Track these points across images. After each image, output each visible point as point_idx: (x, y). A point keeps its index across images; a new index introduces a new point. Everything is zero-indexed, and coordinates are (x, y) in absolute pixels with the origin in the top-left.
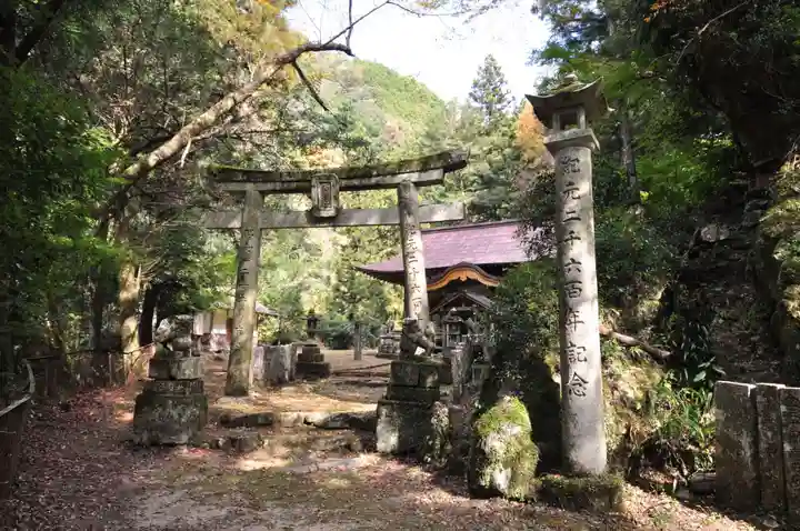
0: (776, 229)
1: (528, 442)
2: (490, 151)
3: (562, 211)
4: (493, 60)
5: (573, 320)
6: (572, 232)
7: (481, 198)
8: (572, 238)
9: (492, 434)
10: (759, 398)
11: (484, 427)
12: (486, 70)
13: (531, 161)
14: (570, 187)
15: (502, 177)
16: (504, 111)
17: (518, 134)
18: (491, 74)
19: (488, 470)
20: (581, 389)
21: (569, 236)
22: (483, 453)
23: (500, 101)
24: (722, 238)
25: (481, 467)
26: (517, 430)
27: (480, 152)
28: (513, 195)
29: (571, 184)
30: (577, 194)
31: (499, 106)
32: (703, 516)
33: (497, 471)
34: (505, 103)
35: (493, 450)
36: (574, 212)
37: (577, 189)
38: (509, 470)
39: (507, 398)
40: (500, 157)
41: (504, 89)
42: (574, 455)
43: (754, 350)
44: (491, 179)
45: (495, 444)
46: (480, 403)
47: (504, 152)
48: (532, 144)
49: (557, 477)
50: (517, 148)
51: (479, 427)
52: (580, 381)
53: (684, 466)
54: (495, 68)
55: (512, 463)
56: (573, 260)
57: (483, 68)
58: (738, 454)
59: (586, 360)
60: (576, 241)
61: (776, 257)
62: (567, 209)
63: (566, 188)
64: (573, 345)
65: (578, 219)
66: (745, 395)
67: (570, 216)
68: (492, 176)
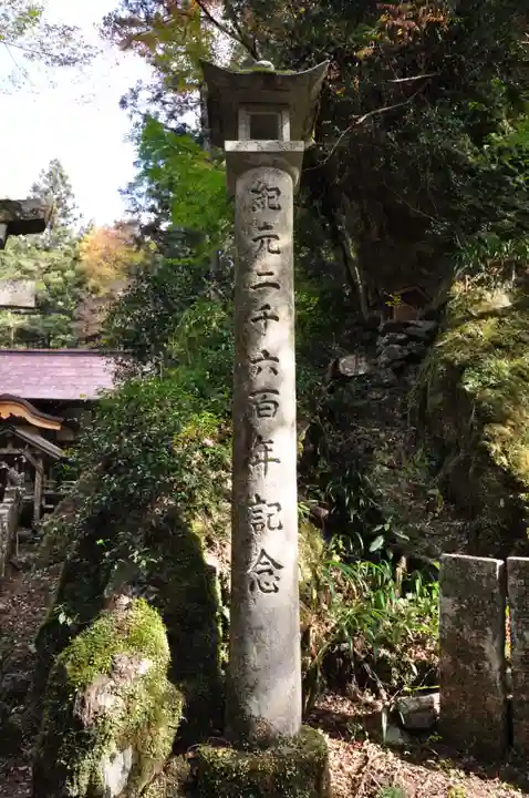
0: (460, 356)
1: (164, 685)
2: (48, 270)
3: (250, 270)
4: (58, 165)
5: (262, 456)
6: (267, 307)
7: (33, 322)
8: (266, 317)
9: (98, 680)
10: (511, 580)
11: (78, 665)
12: (50, 174)
13: (95, 290)
14: (265, 232)
15: (60, 303)
16: (68, 228)
17: (84, 257)
18: (56, 182)
19: (86, 763)
20: (271, 580)
21: (258, 314)
22: (79, 724)
23: (64, 215)
24: (361, 372)
25: (73, 757)
26: (146, 665)
27: (35, 268)
28: (73, 325)
29: (267, 227)
30: (275, 245)
31: (62, 221)
32: (439, 777)
33: (105, 758)
34: (71, 219)
35: (100, 716)
36: (271, 274)
37: (276, 237)
38: (129, 752)
39: (125, 600)
40: (60, 279)
41: (69, 203)
42: (254, 707)
43: (431, 507)
44: (47, 303)
45: (104, 700)
46: (68, 615)
47: (66, 274)
48: (99, 270)
49: (224, 754)
50: (81, 273)
51: (68, 666)
52: (271, 566)
53: (380, 684)
54: (62, 176)
55: (135, 737)
56: (266, 354)
57: (47, 172)
58: (478, 668)
59: (280, 527)
60: (272, 322)
61: (467, 388)
62: (258, 266)
63: (257, 234)
64: (259, 500)
65: (275, 286)
66: (491, 575)
67: (265, 279)
68: (50, 299)
